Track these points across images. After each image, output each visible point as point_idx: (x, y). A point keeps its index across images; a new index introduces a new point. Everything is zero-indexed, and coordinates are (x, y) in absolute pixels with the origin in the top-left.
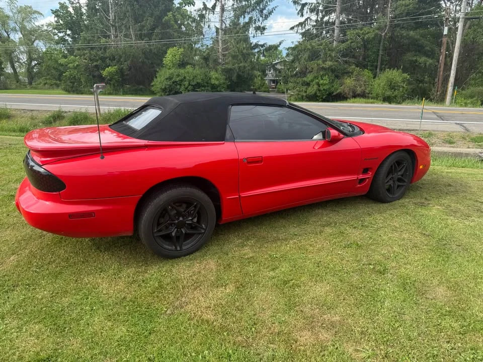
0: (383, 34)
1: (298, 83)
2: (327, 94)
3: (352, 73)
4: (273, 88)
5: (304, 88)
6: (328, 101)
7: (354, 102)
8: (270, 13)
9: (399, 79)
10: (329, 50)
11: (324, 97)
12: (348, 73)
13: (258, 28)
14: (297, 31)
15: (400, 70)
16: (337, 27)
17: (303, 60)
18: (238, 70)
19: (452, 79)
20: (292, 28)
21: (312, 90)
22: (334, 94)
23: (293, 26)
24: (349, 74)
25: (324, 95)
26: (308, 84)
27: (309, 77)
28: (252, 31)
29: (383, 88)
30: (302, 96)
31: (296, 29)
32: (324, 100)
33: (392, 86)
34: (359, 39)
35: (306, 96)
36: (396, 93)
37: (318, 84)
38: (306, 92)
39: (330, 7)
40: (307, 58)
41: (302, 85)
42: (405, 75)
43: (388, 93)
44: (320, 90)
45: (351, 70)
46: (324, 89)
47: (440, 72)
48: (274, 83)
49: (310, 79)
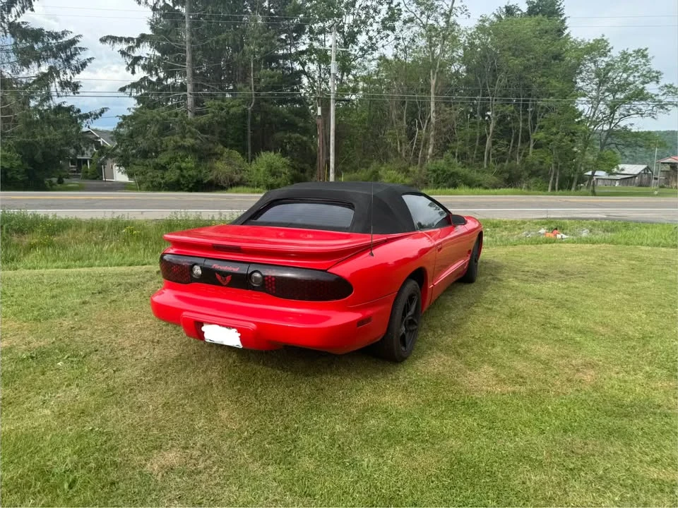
0: (249, 109)
1: (147, 166)
2: (195, 183)
3: (221, 155)
4: (75, 172)
5: (159, 173)
6: (197, 191)
7: (237, 192)
8: (84, 65)
9: (279, 164)
10: (188, 124)
11: (190, 186)
12: (215, 154)
13: (65, 84)
14: (131, 94)
15: (279, 154)
16: (190, 94)
17: (149, 135)
18: (43, 145)
19: (332, 165)
20: (123, 90)
21: (172, 175)
22: (205, 181)
23: (124, 86)
24: (218, 156)
25: (190, 183)
26: (164, 168)
27: (163, 159)
28: (55, 87)
29: (264, 173)
30: (160, 184)
31: (128, 90)
32: (191, 190)
33: (274, 172)
34: (223, 113)
35: (165, 183)
36: (279, 180)
37: (180, 168)
38: (163, 178)
39: (177, 67)
40: (156, 132)
41: (155, 169)
42: (284, 159)
43: (271, 180)
44: (183, 177)
45: (219, 152)
46: (189, 175)
47: (319, 156)
48: (75, 165)
49: (165, 161)
